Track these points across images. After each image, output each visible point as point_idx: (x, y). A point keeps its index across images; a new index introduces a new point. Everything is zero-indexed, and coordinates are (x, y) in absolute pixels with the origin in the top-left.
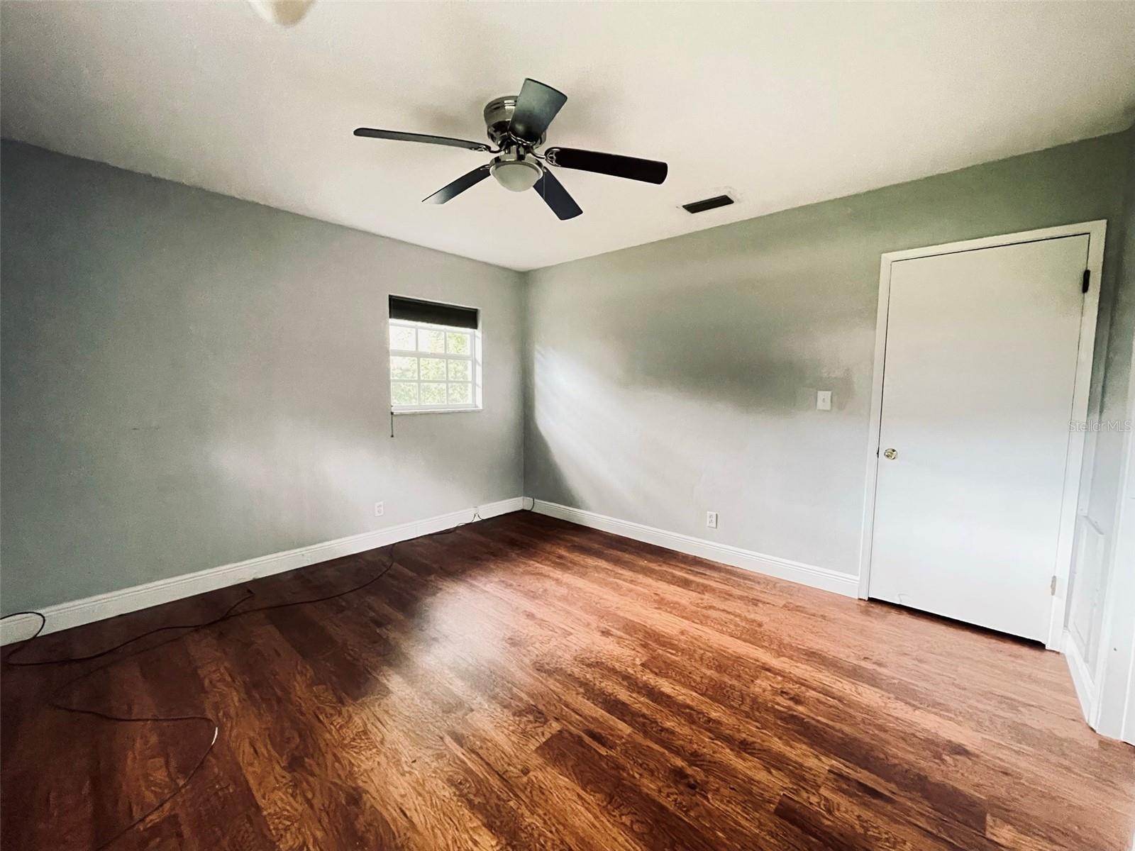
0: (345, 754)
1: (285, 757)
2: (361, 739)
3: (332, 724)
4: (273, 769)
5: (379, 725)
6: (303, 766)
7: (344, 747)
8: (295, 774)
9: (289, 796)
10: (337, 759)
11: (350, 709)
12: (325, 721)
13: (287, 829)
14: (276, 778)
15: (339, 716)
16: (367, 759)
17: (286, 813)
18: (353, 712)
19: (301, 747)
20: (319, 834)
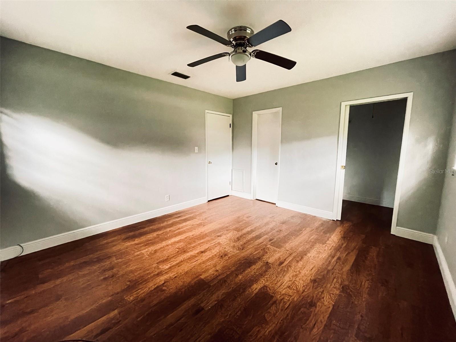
0: (301, 290)
1: (311, 310)
2: (292, 287)
3: (289, 300)
4: (318, 311)
5: (283, 284)
6: (312, 301)
7: (298, 291)
8: (316, 302)
9: (324, 299)
10: (304, 291)
11: (278, 297)
12: (288, 304)
13: (333, 294)
14: (321, 308)
15: (284, 299)
16: (299, 283)
17: (329, 297)
18: (280, 295)
19: (304, 306)
20: (329, 285)
